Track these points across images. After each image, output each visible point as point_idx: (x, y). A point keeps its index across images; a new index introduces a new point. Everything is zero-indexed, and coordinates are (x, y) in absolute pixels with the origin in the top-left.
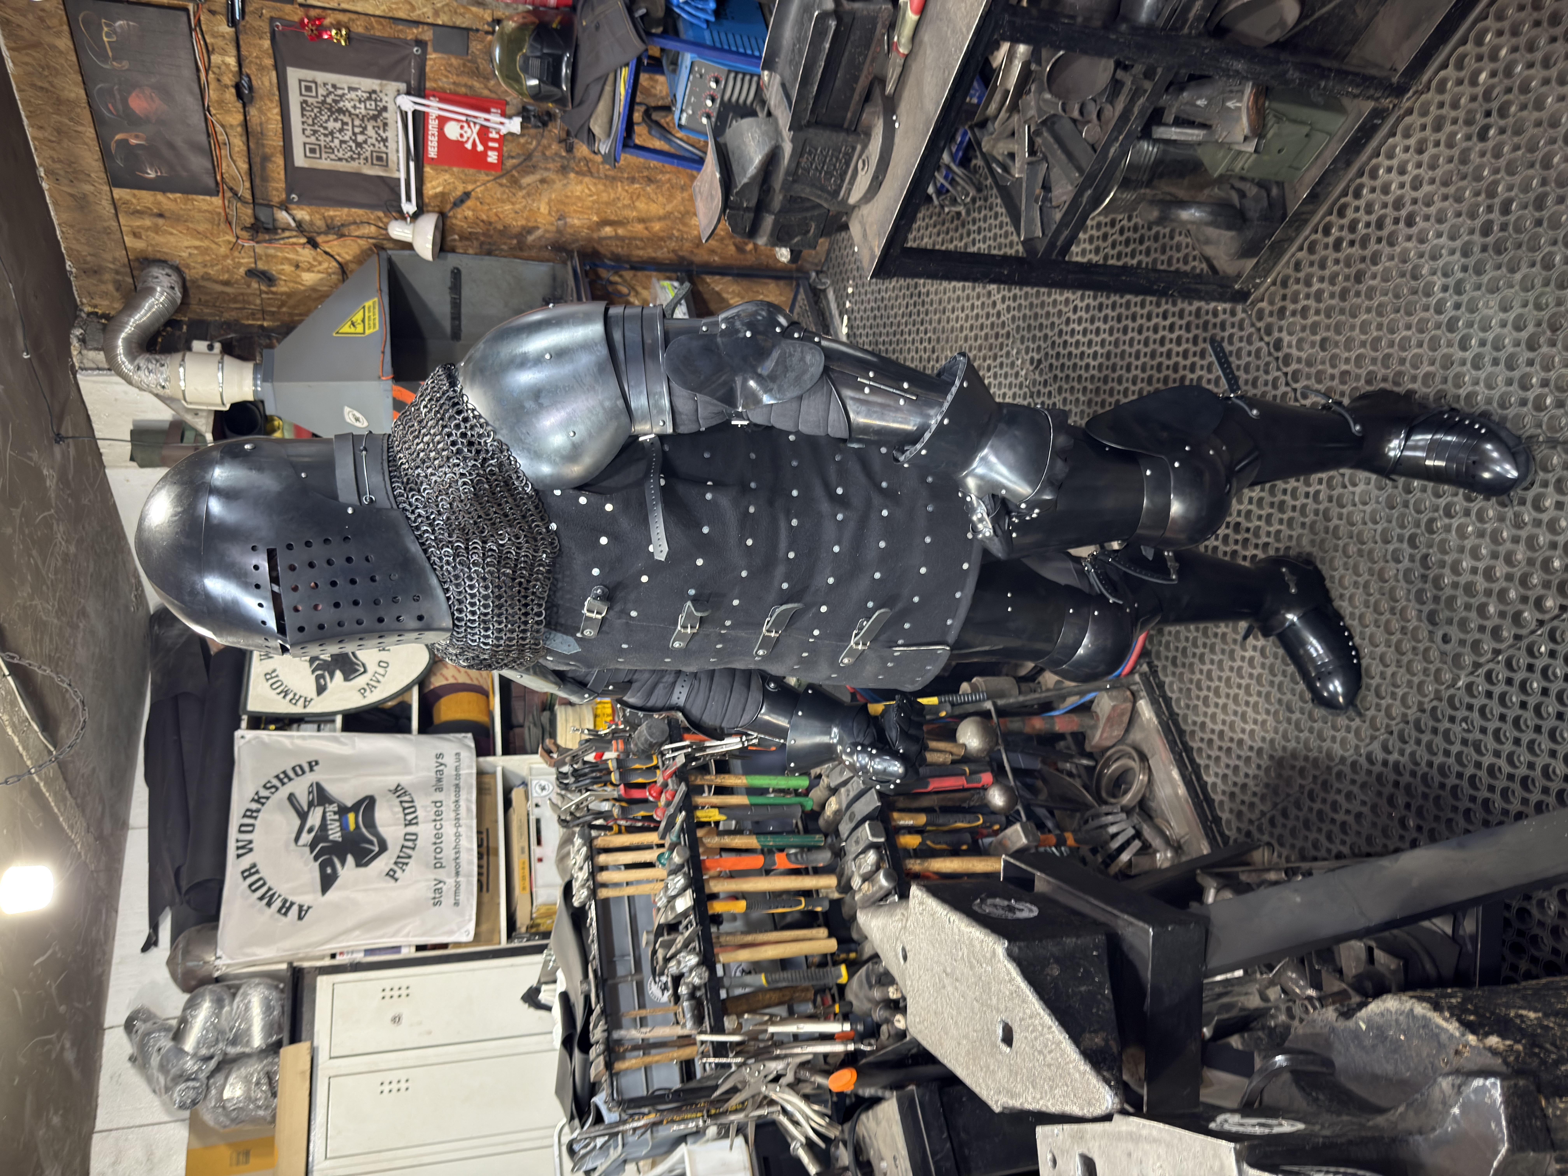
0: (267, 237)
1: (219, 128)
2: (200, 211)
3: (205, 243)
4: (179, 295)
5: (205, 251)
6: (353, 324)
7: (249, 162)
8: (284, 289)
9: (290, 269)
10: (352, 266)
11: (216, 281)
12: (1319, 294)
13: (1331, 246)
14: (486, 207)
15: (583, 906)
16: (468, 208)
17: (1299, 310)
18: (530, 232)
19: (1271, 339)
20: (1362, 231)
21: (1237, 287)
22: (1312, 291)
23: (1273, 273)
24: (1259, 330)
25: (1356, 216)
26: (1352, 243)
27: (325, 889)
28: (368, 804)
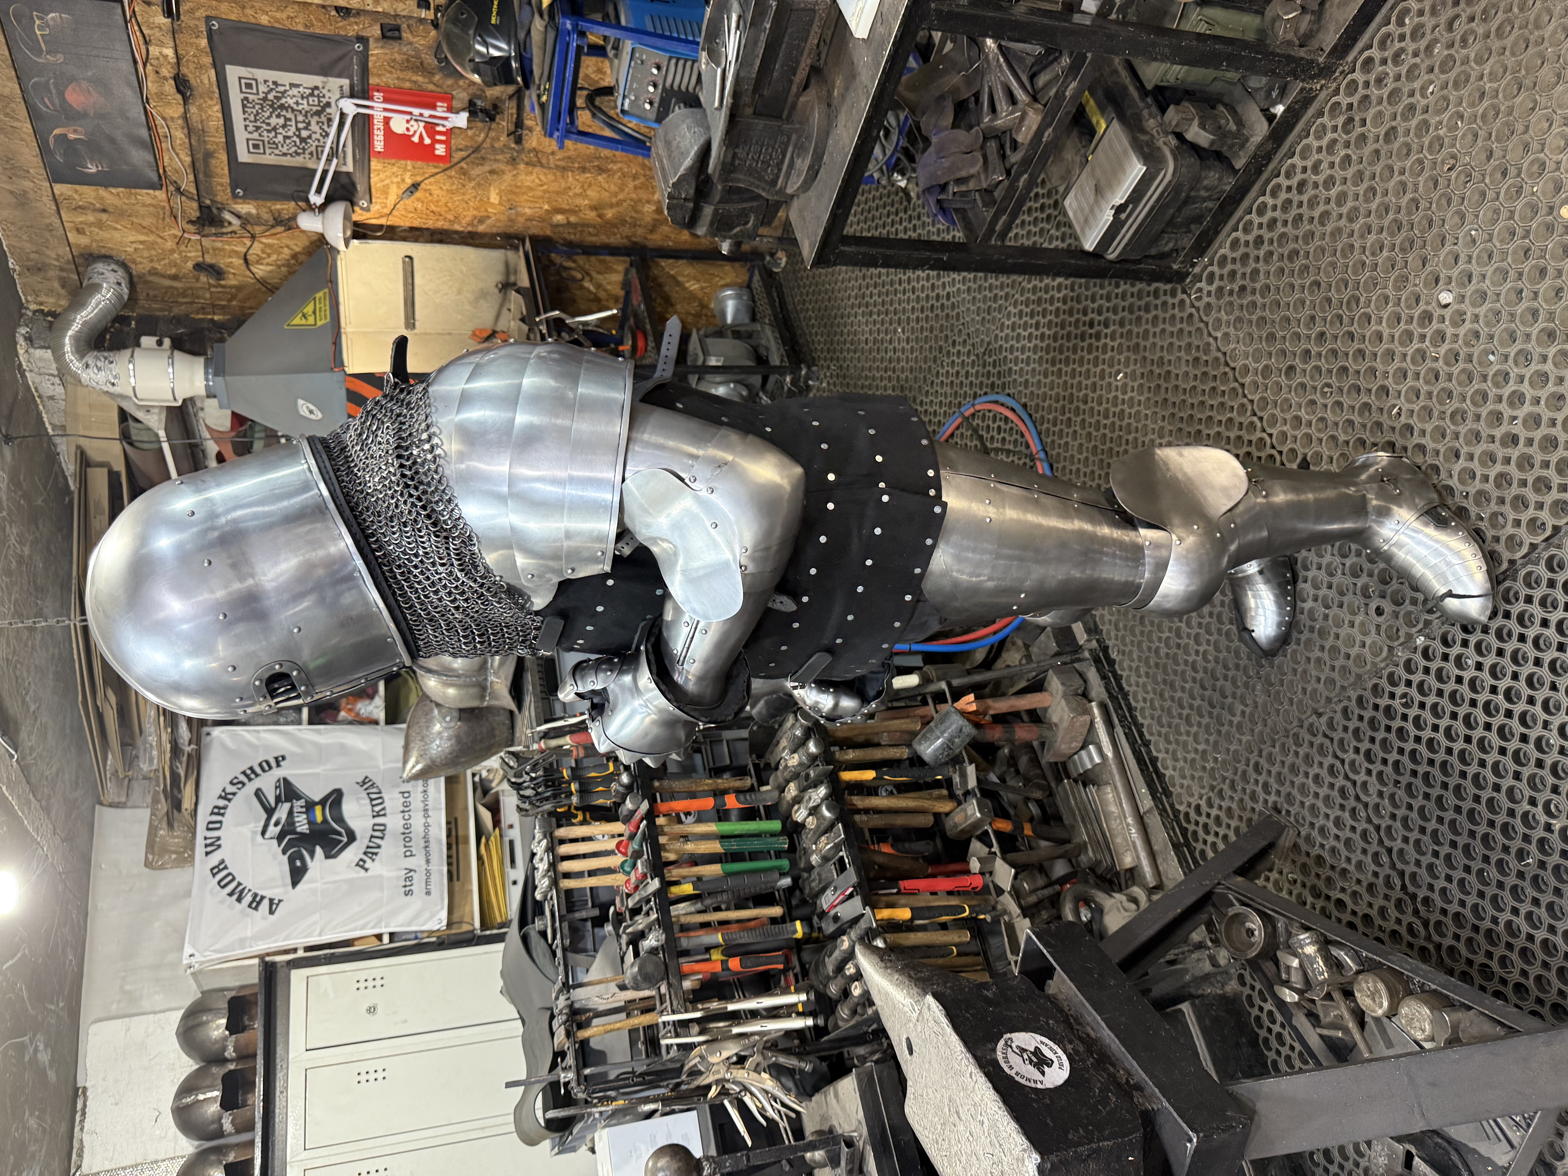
0: (213, 230)
1: (160, 121)
2: (144, 205)
3: (151, 238)
4: (126, 291)
5: (151, 246)
6: (304, 316)
7: (192, 156)
8: (232, 282)
9: (238, 262)
10: (302, 258)
11: (163, 276)
12: (1255, 274)
13: (1265, 226)
14: (435, 198)
15: (545, 895)
16: (418, 200)
17: (1236, 289)
18: (481, 221)
19: (1210, 319)
20: (1294, 211)
21: (1175, 267)
22: (1248, 270)
23: (1209, 253)
24: (1198, 310)
25: (1288, 195)
26: (1285, 223)
27: (294, 884)
28: (335, 798)
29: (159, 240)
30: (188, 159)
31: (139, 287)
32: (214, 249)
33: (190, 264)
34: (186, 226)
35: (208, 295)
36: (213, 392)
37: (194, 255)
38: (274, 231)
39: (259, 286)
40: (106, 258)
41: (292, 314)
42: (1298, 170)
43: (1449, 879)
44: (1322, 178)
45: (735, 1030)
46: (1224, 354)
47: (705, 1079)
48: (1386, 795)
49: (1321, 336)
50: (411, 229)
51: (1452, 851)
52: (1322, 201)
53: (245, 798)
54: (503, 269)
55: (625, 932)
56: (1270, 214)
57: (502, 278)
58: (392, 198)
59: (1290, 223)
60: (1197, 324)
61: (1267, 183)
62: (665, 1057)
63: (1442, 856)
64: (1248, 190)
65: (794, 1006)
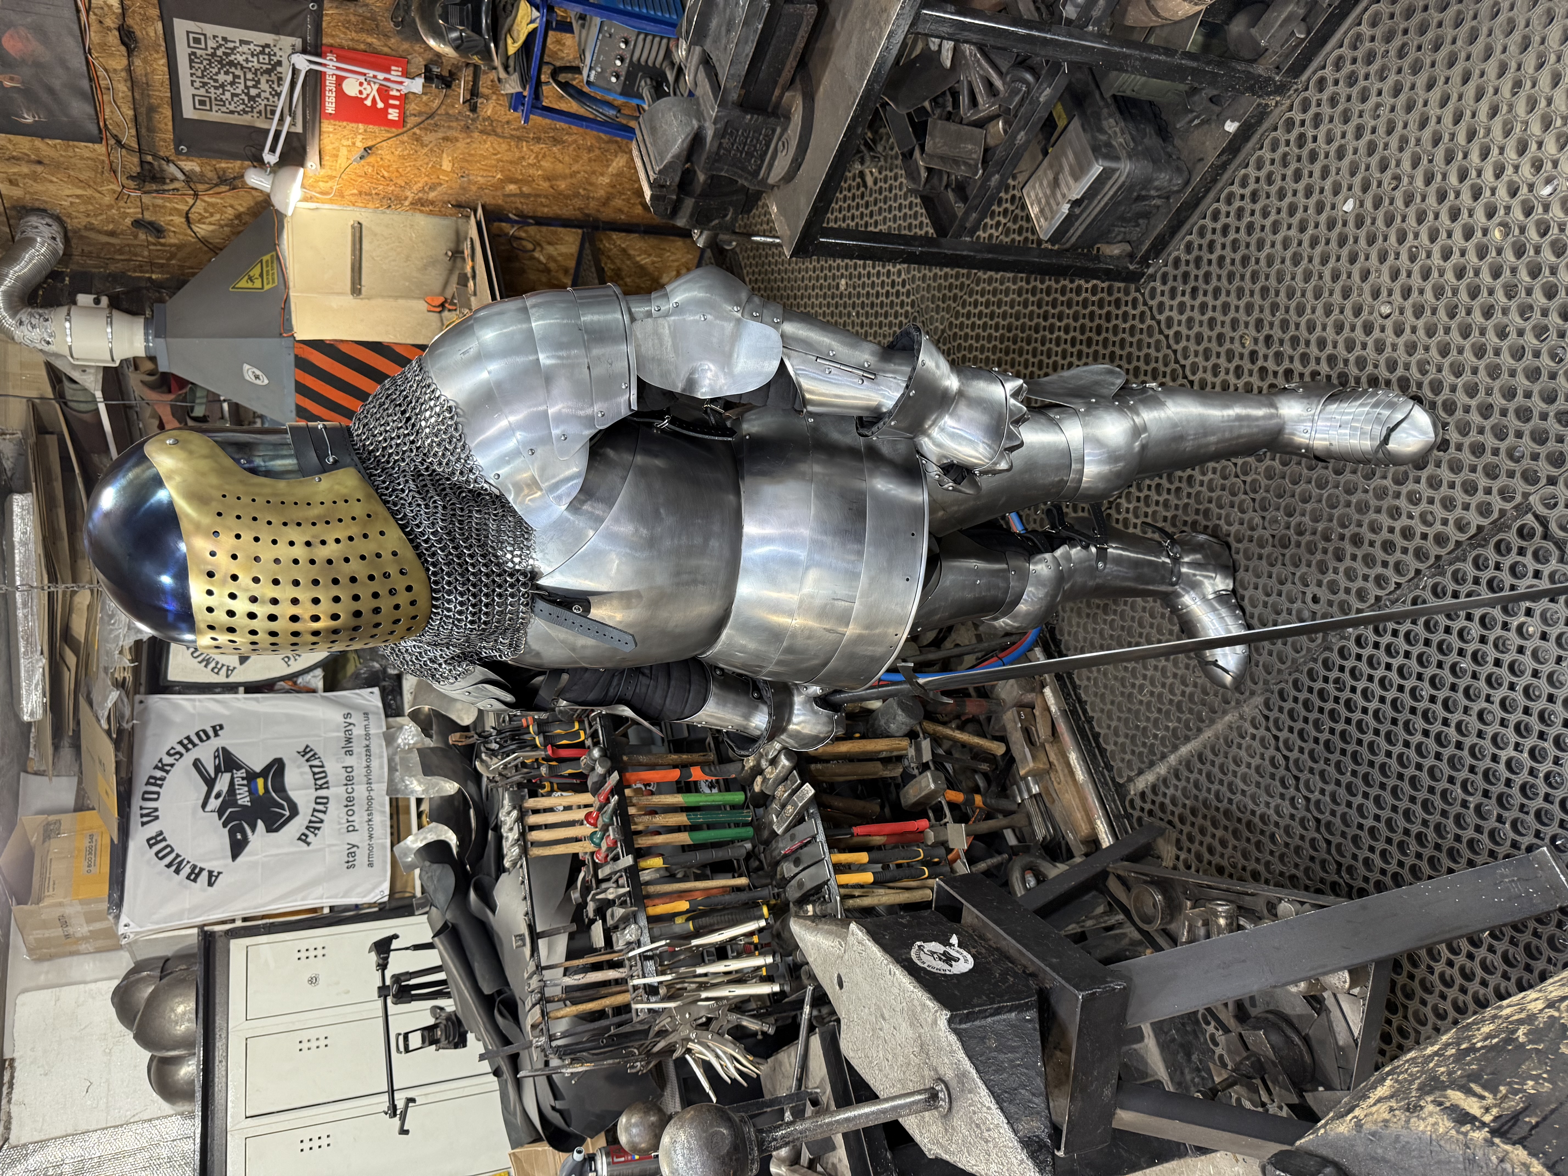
0: (155, 187)
1: (101, 72)
2: (82, 158)
3: (88, 192)
4: (61, 245)
5: (87, 200)
6: (251, 279)
7: (135, 109)
8: (173, 241)
9: (179, 220)
10: (246, 218)
11: (100, 232)
12: (1207, 276)
13: (1218, 231)
14: (386, 163)
15: (514, 864)
16: (368, 164)
17: (1188, 290)
18: (432, 188)
19: (1162, 318)
20: (1247, 219)
21: (1131, 267)
22: (1201, 273)
23: (1164, 255)
24: (1151, 309)
25: (1241, 204)
26: (1238, 230)
27: (235, 856)
28: (276, 768)
29: (97, 195)
30: (131, 113)
31: (74, 243)
32: (154, 206)
33: (128, 221)
34: (125, 182)
35: (146, 253)
36: (153, 354)
37: (133, 211)
38: (217, 190)
39: (199, 245)
40: (40, 211)
41: (238, 276)
42: (1252, 180)
43: (1372, 849)
44: (1274, 189)
45: (704, 995)
46: (1175, 352)
47: (672, 1038)
48: (1316, 772)
49: (1268, 339)
50: (360, 193)
51: (1375, 824)
52: (1274, 211)
53: (183, 770)
54: (453, 236)
55: (593, 899)
56: (1223, 220)
57: (452, 245)
58: (342, 162)
59: (1243, 230)
60: (1149, 322)
61: (1221, 190)
62: (635, 1020)
63: (1366, 828)
64: (1204, 197)
65: (759, 968)
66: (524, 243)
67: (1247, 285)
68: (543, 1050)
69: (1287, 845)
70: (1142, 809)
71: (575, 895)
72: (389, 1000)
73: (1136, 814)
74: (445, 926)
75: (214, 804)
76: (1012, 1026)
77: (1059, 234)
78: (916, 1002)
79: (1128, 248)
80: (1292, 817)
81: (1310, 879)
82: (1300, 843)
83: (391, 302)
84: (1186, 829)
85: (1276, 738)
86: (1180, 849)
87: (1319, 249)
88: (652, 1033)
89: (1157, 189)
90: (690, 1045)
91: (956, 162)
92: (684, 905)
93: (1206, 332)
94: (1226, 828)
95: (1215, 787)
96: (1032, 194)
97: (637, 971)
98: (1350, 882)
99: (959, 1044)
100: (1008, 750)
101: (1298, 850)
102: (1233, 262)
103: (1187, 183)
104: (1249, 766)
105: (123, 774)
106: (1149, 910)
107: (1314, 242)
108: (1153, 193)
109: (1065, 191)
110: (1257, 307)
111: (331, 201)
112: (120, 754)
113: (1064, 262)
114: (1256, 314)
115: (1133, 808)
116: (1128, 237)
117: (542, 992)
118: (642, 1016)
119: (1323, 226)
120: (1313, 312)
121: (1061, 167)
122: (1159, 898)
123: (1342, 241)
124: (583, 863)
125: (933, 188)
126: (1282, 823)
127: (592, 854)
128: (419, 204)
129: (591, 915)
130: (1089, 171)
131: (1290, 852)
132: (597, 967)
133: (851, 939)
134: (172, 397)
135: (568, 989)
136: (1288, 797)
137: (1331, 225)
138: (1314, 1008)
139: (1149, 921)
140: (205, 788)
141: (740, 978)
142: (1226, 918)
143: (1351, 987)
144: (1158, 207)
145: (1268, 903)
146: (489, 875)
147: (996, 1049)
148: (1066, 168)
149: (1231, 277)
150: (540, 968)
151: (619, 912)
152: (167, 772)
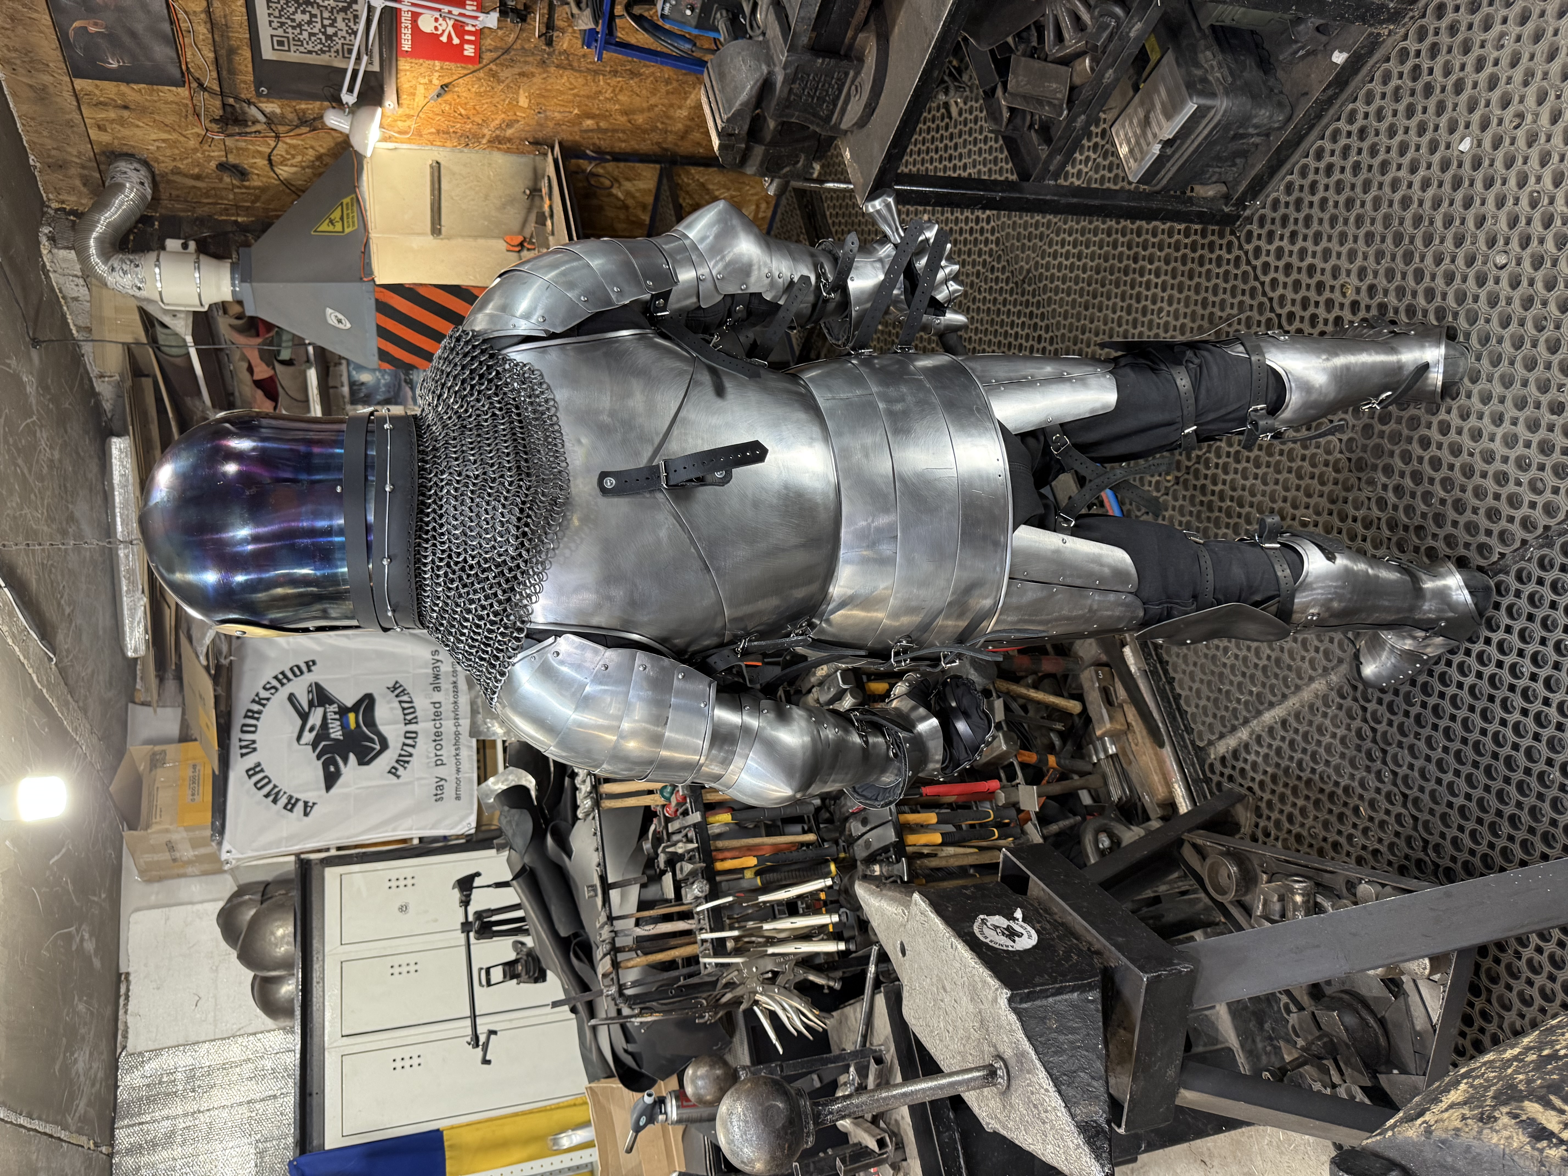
0: (237, 130)
1: (182, 16)
2: (166, 103)
3: (174, 136)
4: (149, 190)
5: (173, 144)
6: (332, 222)
7: (216, 53)
8: (257, 183)
9: (262, 162)
10: (327, 160)
11: (186, 176)
12: (1308, 220)
13: (1321, 171)
14: (463, 100)
15: (587, 815)
16: (446, 102)
17: (1287, 235)
18: (509, 125)
19: (1258, 263)
20: (1353, 158)
21: (1226, 210)
22: (1301, 216)
23: (1262, 197)
24: (1246, 253)
25: (1347, 141)
26: (1343, 170)
27: (329, 786)
28: (367, 703)
29: (182, 139)
30: (212, 56)
31: (162, 186)
32: (238, 149)
33: (213, 164)
34: (209, 125)
35: (231, 196)
36: (239, 298)
37: (217, 154)
38: (298, 131)
39: (282, 187)
40: (129, 156)
41: (319, 220)
42: (1360, 116)
43: (1461, 829)
44: (1384, 126)
45: (771, 950)
46: (1271, 300)
47: (738, 992)
48: (1405, 745)
49: (1372, 289)
50: (438, 132)
51: (1466, 803)
52: (1383, 149)
53: (278, 703)
54: (530, 175)
55: (663, 851)
56: (1327, 159)
57: (530, 184)
58: (420, 100)
59: (1348, 170)
60: (1244, 267)
61: (1326, 127)
62: (703, 972)
63: (1456, 807)
64: (1307, 134)
65: (825, 926)
66: (602, 180)
67: (1351, 230)
68: (614, 999)
69: (1371, 819)
70: (1222, 774)
71: (647, 846)
72: (472, 934)
73: (1216, 778)
74: (523, 869)
75: (308, 737)
76: (1073, 1006)
77: (1149, 176)
78: (977, 978)
79: (1224, 189)
80: (1378, 791)
81: (1394, 854)
82: (1386, 818)
83: (471, 242)
84: (1267, 796)
85: (1364, 709)
86: (1260, 816)
87: (1431, 192)
88: (719, 985)
89: (1256, 126)
90: (758, 997)
91: (1040, 102)
92: (752, 861)
93: (1304, 279)
94: (1307, 798)
95: (1298, 756)
96: (1122, 133)
97: (705, 923)
98: (1437, 860)
99: (1018, 1024)
100: (1085, 709)
101: (1382, 824)
102: (1336, 204)
103: (1289, 119)
104: (1334, 735)
105: (223, 708)
106: (1223, 880)
107: (1426, 184)
108: (1251, 130)
109: (1156, 130)
110: (1360, 254)
111: (409, 141)
112: (219, 689)
113: (1154, 205)
114: (1359, 262)
115: (1213, 772)
116: (1223, 178)
117: (613, 942)
118: (710, 969)
119: (1435, 167)
120: (1422, 260)
121: (1153, 105)
122: (1234, 869)
123: (1457, 184)
124: (655, 814)
125: (1015, 129)
126: (1367, 795)
127: (663, 806)
128: (497, 142)
129: (662, 866)
130: (1182, 109)
131: (1374, 827)
132: (667, 918)
133: (914, 909)
134: (259, 340)
135: (640, 940)
136: (1374, 769)
137: (1445, 166)
138: (1391, 992)
139: (1223, 892)
140: (299, 722)
141: (806, 936)
142: (1303, 895)
143: (1431, 974)
144: (1257, 146)
145: (1348, 882)
146: (566, 820)
147: (1058, 1031)
148: (1158, 106)
149: (1333, 220)
150: (611, 919)
151: (688, 867)
152: (264, 705)
